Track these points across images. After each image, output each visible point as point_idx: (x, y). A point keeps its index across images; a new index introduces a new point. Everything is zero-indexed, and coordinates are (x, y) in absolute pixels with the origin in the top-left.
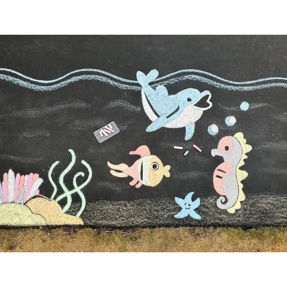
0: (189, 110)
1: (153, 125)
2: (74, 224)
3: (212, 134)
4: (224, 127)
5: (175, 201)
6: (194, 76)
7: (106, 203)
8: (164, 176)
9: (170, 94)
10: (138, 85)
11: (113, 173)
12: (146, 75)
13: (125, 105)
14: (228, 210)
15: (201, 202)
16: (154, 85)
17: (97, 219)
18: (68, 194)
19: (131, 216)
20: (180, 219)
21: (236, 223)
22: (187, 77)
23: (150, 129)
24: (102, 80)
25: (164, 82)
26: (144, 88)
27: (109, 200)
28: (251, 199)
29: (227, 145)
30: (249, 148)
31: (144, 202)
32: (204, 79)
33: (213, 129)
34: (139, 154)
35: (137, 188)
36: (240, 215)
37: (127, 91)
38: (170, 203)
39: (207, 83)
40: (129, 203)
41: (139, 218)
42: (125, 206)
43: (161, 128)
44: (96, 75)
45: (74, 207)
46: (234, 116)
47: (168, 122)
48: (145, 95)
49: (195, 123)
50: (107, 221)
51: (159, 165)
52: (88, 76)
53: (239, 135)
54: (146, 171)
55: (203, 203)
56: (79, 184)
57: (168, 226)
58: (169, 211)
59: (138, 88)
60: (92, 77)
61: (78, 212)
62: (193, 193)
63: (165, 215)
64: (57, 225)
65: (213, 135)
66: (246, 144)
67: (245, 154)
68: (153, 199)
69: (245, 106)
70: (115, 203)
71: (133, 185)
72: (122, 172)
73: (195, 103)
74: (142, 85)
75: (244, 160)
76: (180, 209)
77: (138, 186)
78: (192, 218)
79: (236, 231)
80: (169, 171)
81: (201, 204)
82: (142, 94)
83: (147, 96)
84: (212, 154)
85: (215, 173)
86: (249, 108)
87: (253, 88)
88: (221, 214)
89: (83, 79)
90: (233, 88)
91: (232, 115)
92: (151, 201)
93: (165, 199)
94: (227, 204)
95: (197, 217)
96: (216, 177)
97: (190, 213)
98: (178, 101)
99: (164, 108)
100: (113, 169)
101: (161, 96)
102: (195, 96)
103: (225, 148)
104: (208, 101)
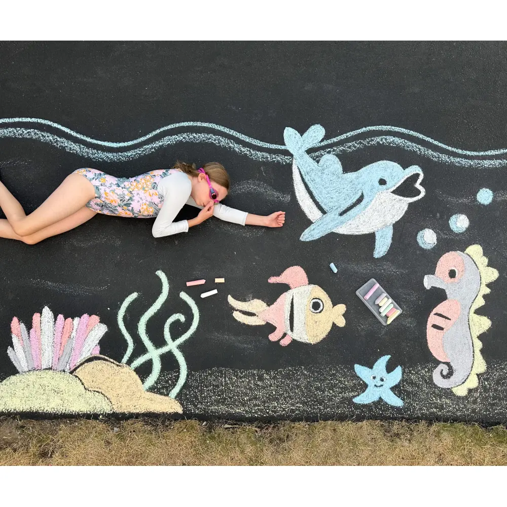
0: (382, 201)
1: (314, 229)
2: (164, 411)
3: (425, 248)
4: (447, 235)
5: (354, 371)
6: (391, 139)
7: (225, 372)
8: (334, 324)
9: (346, 169)
10: (287, 153)
11: (238, 316)
12: (302, 136)
13: (262, 190)
14: (454, 390)
15: (403, 374)
16: (317, 154)
17: (207, 402)
18: (154, 354)
19: (271, 398)
20: (364, 406)
21: (468, 415)
22: (378, 140)
23: (308, 235)
24: (219, 143)
25: (336, 148)
26: (298, 158)
27: (231, 368)
28: (497, 369)
29: (453, 268)
30: (493, 275)
31: (297, 373)
32: (410, 144)
33: (428, 238)
34: (285, 282)
35: (283, 345)
36: (476, 399)
37: (266, 164)
38: (345, 376)
39: (415, 152)
40: (267, 374)
41: (288, 403)
42: (261, 378)
43: (328, 234)
44: (208, 134)
45: (165, 378)
46: (466, 214)
47: (342, 223)
48: (300, 172)
50: (227, 407)
51: (324, 304)
52: (195, 135)
53: (475, 250)
54: (301, 314)
55: (408, 376)
56: (174, 338)
57: (342, 418)
58: (345, 389)
59: (287, 159)
60: (202, 137)
61: (172, 388)
62: (389, 356)
63: (335, 397)
64: (132, 414)
65: (426, 250)
66: (488, 266)
67: (486, 285)
68: (313, 366)
69: (485, 196)
70: (242, 374)
71: (276, 340)
72: (255, 315)
73: (394, 188)
74: (293, 154)
75: (485, 297)
76: (364, 386)
77: (285, 342)
78: (387, 404)
79: (469, 430)
80: (344, 315)
81: (403, 377)
82: (293, 170)
83: (303, 173)
84: (425, 284)
85: (429, 319)
86: (494, 200)
87: (500, 163)
88: (441, 397)
89: (184, 140)
90: (464, 162)
91: (461, 212)
92: (309, 370)
93: (336, 367)
94: (452, 378)
95: (396, 401)
96: (433, 328)
97: (384, 395)
98: (361, 185)
99: (334, 196)
100: (239, 309)
101: (329, 173)
102: (394, 174)
103: (449, 273)
104: (418, 185)
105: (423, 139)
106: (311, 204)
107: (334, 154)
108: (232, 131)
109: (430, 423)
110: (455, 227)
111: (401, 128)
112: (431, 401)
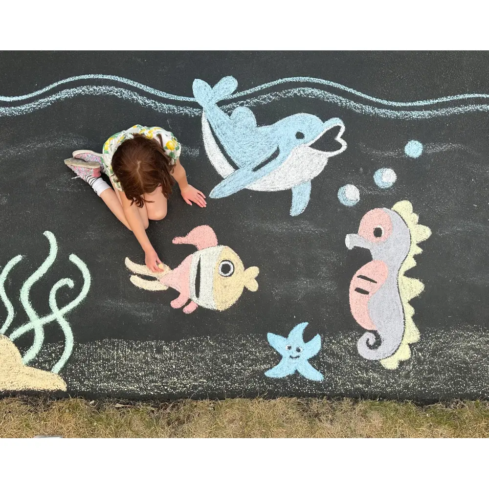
0: (300, 155)
1: (225, 186)
2: (45, 388)
3: (347, 205)
4: (371, 190)
5: (267, 341)
6: (309, 90)
7: (118, 344)
8: (245, 289)
9: (261, 122)
10: (196, 105)
11: (136, 281)
12: (212, 87)
14: (383, 362)
16: (228, 106)
17: (95, 379)
18: (36, 324)
19: (170, 373)
20: (278, 380)
21: (400, 391)
22: (295, 92)
23: (218, 192)
24: (121, 95)
25: (249, 101)
26: (208, 111)
27: (125, 340)
28: (433, 338)
29: (379, 227)
30: (425, 233)
31: (201, 344)
32: (330, 95)
33: (350, 194)
34: (192, 243)
35: (187, 313)
36: (409, 372)
37: (172, 116)
38: (256, 346)
39: (335, 104)
40: (167, 345)
41: (189, 378)
42: (159, 351)
44: (110, 86)
45: (48, 351)
46: (392, 168)
47: (256, 178)
48: (210, 124)
49: (312, 181)
50: (119, 384)
51: (235, 267)
52: (95, 88)
53: (404, 207)
54: (208, 278)
55: (328, 345)
56: (60, 306)
57: (251, 395)
58: (256, 361)
59: (196, 111)
60: (103, 89)
61: (56, 363)
62: (307, 324)
63: (245, 370)
64: (9, 391)
65: (348, 207)
66: (419, 223)
67: (417, 244)
68: (220, 336)
69: (414, 149)
70: (137, 345)
71: (179, 306)
72: (156, 279)
73: (313, 142)
74: (203, 106)
75: (416, 257)
76: (278, 358)
77: (189, 309)
78: (304, 378)
79: (402, 408)
80: (257, 279)
81: (322, 347)
82: (203, 124)
83: (213, 127)
84: (346, 244)
85: (352, 282)
86: (423, 153)
87: (430, 114)
88: (367, 371)
89: (83, 93)
90: (389, 113)
91: (387, 166)
92: (216, 340)
93: (246, 337)
94: (380, 349)
95: (314, 375)
96: (356, 292)
97: (300, 367)
98: (276, 139)
99: (247, 151)
100: (137, 272)
101: (242, 127)
102: (313, 127)
103: (374, 232)
104: (338, 139)
105: (344, 90)
106: (222, 159)
107: (247, 107)
108: (136, 83)
109: (356, 402)
110: (380, 182)
111: (320, 79)
112: (356, 374)
